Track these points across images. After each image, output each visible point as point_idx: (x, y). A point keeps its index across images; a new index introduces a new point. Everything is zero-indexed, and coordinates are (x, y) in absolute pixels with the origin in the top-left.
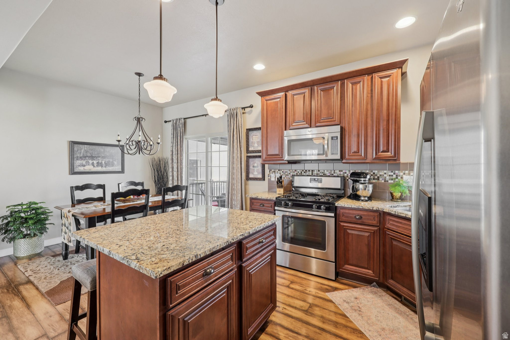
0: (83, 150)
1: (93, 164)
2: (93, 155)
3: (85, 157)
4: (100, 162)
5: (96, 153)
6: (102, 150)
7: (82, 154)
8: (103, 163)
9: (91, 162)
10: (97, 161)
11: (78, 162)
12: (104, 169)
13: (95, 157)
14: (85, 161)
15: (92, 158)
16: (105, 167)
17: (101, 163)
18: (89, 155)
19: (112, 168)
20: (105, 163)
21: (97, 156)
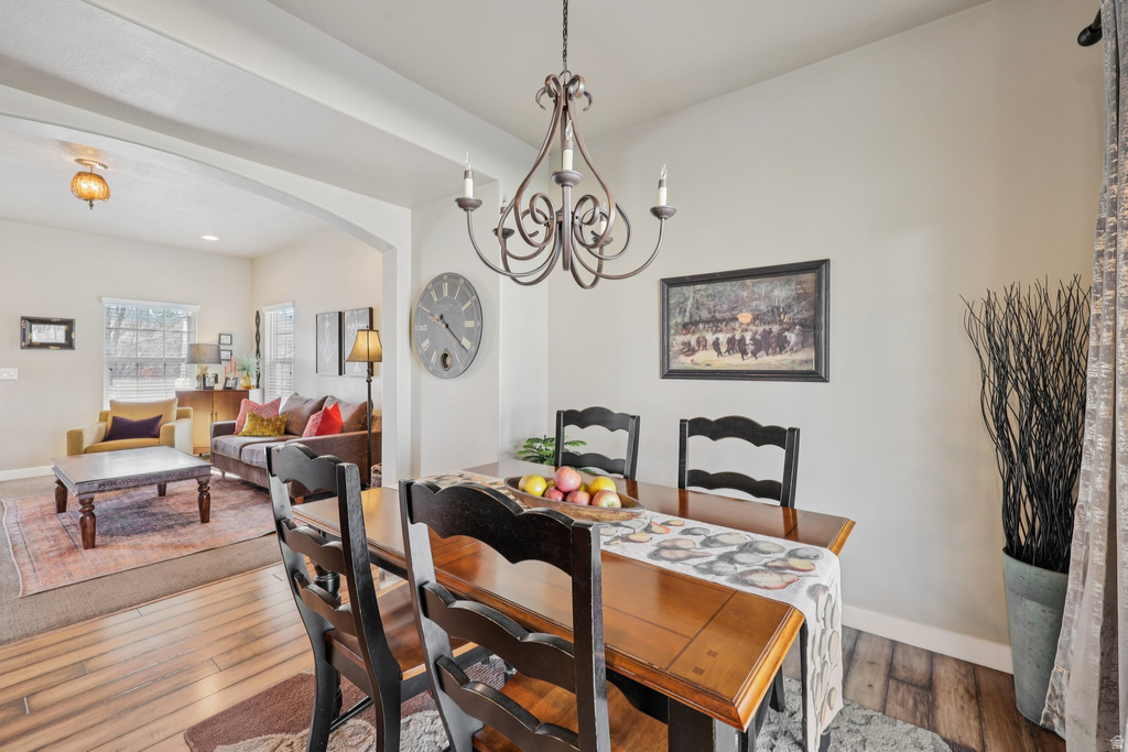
0: (690, 303)
1: (716, 345)
2: (718, 316)
3: (696, 323)
4: (737, 337)
5: (725, 307)
6: (745, 294)
7: (687, 314)
8: (748, 342)
9: (710, 337)
10: (730, 335)
11: (678, 340)
12: (750, 363)
13: (721, 321)
14: (696, 336)
15: (715, 323)
16: (754, 354)
17: (743, 339)
18: (705, 314)
19: (778, 357)
20: (753, 339)
21: (727, 315)
